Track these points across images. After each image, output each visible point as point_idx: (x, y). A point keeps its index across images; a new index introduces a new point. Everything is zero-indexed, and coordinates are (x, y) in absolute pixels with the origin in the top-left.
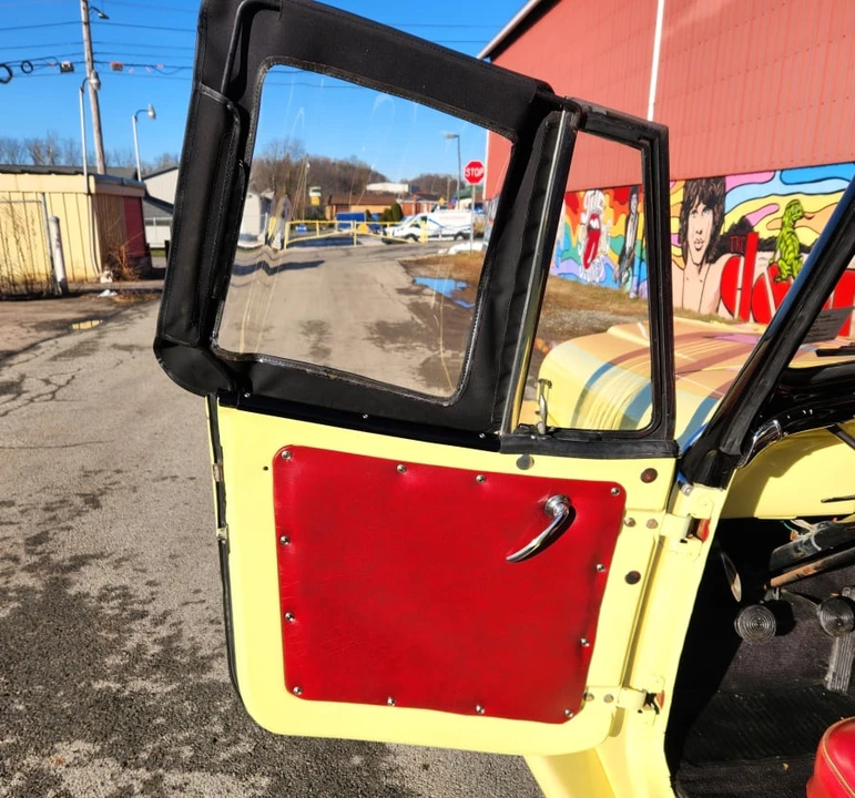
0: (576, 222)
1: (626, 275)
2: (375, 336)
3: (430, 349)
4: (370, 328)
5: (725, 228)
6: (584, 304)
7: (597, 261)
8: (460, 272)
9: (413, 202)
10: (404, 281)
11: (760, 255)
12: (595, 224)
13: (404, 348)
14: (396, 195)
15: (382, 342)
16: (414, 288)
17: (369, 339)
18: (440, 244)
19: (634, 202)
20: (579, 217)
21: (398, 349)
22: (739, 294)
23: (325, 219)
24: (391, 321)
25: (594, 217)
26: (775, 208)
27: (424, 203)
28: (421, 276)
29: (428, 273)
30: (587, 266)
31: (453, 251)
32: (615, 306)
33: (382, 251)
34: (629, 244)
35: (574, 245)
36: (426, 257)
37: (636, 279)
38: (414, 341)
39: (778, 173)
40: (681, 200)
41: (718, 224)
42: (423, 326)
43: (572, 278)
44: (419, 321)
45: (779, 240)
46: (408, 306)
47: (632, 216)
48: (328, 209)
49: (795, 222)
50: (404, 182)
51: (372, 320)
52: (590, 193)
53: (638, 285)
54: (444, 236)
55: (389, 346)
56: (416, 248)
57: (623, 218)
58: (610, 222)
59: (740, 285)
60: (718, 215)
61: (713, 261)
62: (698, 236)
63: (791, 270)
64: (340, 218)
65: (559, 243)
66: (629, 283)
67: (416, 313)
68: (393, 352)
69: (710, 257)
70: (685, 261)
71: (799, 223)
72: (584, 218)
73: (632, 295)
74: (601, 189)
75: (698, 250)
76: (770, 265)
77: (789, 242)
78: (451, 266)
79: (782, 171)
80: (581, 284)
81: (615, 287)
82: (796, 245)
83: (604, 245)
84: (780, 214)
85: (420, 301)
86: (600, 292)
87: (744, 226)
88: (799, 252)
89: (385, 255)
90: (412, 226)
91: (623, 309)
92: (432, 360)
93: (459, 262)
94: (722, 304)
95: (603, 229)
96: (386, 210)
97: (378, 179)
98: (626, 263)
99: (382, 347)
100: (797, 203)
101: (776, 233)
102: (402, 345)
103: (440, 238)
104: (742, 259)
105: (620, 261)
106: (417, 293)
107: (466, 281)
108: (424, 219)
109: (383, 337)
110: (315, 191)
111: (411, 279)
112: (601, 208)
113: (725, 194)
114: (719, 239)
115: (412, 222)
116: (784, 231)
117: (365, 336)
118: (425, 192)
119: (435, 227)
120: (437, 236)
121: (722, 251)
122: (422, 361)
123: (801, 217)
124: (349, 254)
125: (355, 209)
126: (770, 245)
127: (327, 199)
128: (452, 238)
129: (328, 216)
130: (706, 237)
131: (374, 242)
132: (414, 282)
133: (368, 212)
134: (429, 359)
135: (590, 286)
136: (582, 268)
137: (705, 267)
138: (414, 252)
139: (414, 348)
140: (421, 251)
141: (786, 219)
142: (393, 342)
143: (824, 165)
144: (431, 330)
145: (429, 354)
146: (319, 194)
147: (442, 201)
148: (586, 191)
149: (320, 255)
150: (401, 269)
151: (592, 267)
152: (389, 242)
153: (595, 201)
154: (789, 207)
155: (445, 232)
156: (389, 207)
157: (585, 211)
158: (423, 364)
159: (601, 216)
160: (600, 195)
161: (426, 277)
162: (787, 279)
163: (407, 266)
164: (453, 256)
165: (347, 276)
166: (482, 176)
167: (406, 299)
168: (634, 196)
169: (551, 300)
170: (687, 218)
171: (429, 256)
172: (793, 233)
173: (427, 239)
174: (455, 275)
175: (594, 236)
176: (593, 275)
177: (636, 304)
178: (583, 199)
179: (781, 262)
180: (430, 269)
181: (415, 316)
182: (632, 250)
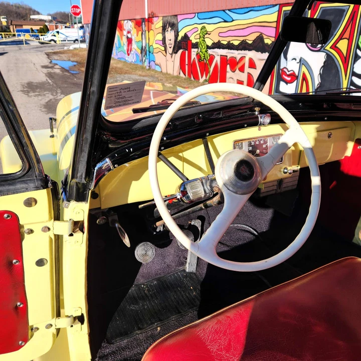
0: (122, 35)
1: (144, 59)
2: (25, 89)
3: (52, 95)
4: (23, 86)
5: (179, 38)
6: (127, 72)
7: (132, 52)
8: (74, 57)
9: (54, 24)
10: (46, 62)
11: (193, 50)
12: (129, 36)
13: (39, 95)
14: (46, 21)
15: (28, 92)
16: (50, 65)
17: (21, 91)
18: (65, 44)
19: (144, 26)
20: (123, 32)
21: (36, 96)
22: (187, 66)
23: (10, 32)
24: (35, 82)
25: (129, 32)
26: (197, 29)
27: (59, 25)
28: (55, 60)
29: (58, 58)
30: (128, 55)
31: (71, 48)
32: (140, 73)
33: (37, 48)
34: (144, 45)
35: (122, 45)
36: (58, 50)
37: (148, 60)
38: (45, 91)
39: (197, 14)
40: (162, 25)
41: (177, 36)
42: (51, 84)
43: (123, 60)
44: (50, 81)
45: (199, 43)
46: (45, 74)
47: (144, 33)
48: (11, 27)
49: (204, 36)
50: (49, 15)
51: (26, 81)
52: (126, 21)
53: (149, 63)
54: (68, 41)
55: (32, 94)
56: (55, 46)
57: (140, 33)
58: (136, 35)
59: (187, 63)
60: (176, 32)
61: (176, 53)
62: (169, 42)
63: (204, 56)
64: (18, 31)
65: (116, 44)
66: (146, 62)
67: (49, 78)
68: (33, 97)
69: (175, 51)
70: (166, 52)
71: (206, 36)
72: (125, 33)
73: (148, 68)
74: (130, 20)
75: (170, 48)
76: (197, 54)
77: (203, 44)
78: (71, 55)
79: (198, 13)
80: (127, 63)
81: (140, 64)
82: (206, 46)
83: (134, 46)
84: (199, 32)
85: (52, 71)
86: (135, 66)
87: (186, 37)
88: (207, 49)
89: (39, 49)
90: (52, 36)
91: (144, 74)
92: (53, 100)
93: (74, 53)
94: (181, 71)
95: (133, 38)
96: (41, 28)
97: (35, 13)
98: (144, 53)
99: (28, 95)
100: (204, 27)
101: (198, 40)
102: (38, 93)
103: (67, 42)
104: (187, 52)
105: (141, 53)
106: (52, 67)
107: (77, 62)
108: (58, 32)
109: (29, 90)
110: (3, 18)
111: (50, 61)
112: (131, 29)
113: (178, 23)
114: (177, 43)
115: (52, 34)
116: (201, 40)
117: (19, 90)
118: (60, 20)
119: (64, 37)
120: (65, 41)
121: (179, 48)
122: (47, 101)
123: (206, 34)
124: (20, 49)
125: (25, 27)
126: (196, 46)
127: (10, 22)
128: (73, 42)
129: (12, 30)
130: (173, 42)
131: (35, 43)
132: (51, 62)
133: (32, 29)
134: (51, 100)
135: (131, 64)
136: (127, 55)
137: (174, 55)
138: (52, 48)
139: (44, 95)
140: (57, 48)
141: (201, 35)
142: (34, 92)
143: (213, 11)
144: (55, 85)
145: (51, 97)
146: (6, 20)
147: (68, 25)
148: (124, 20)
149: (6, 49)
150: (46, 56)
151: (130, 55)
152: (42, 43)
153: (128, 25)
154: (201, 29)
155: (68, 39)
156: (42, 27)
157: (125, 30)
158: (47, 103)
159: (132, 32)
160: (130, 22)
161: (57, 60)
162: (203, 60)
163: (48, 55)
164: (72, 50)
165: (17, 59)
166: (80, 12)
167: (45, 70)
168: (143, 23)
169: (113, 70)
170: (165, 33)
171: (60, 50)
172: (204, 41)
173: (60, 42)
174: (72, 59)
175: (130, 41)
176: (131, 59)
177: (149, 71)
178: (123, 24)
179: (201, 53)
180: (59, 56)
181: (48, 79)
182: (145, 48)
